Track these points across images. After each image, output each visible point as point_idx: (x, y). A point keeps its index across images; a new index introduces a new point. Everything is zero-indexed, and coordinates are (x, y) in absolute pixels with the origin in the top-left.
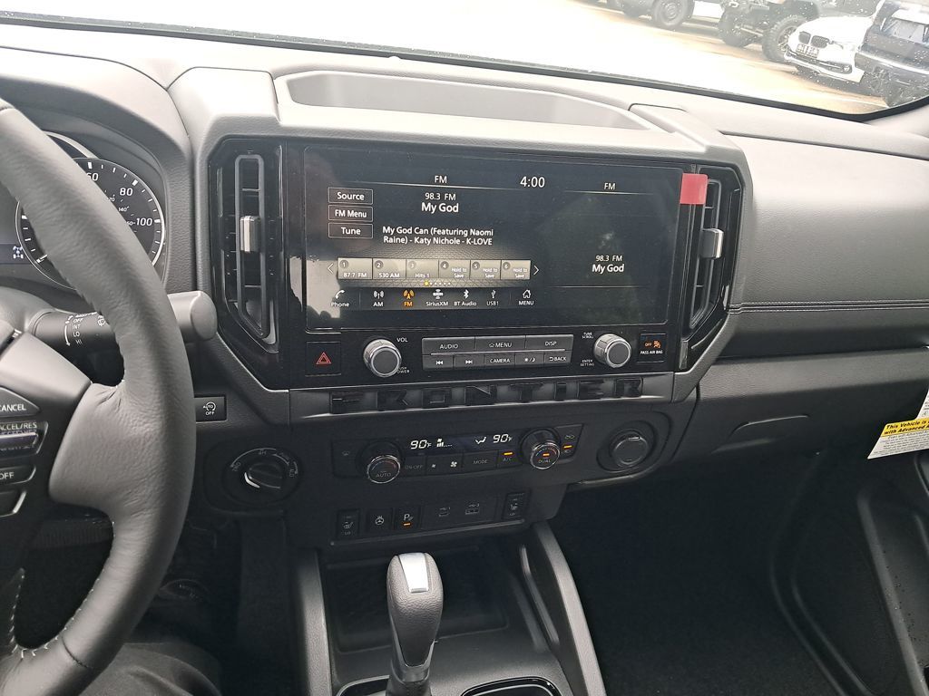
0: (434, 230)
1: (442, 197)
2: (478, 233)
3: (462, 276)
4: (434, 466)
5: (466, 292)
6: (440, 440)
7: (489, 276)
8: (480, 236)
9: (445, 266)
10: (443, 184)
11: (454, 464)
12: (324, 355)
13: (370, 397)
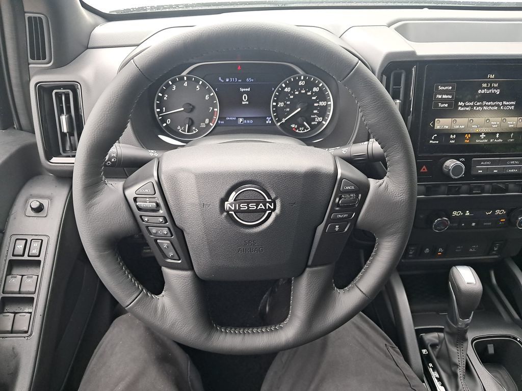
0: (485, 103)
1: (491, 85)
2: (507, 103)
3: (497, 126)
4: (463, 225)
5: (498, 134)
6: (468, 212)
7: (510, 126)
8: (508, 105)
9: (488, 121)
10: (493, 79)
11: (474, 224)
12: (424, 167)
13: (443, 188)
